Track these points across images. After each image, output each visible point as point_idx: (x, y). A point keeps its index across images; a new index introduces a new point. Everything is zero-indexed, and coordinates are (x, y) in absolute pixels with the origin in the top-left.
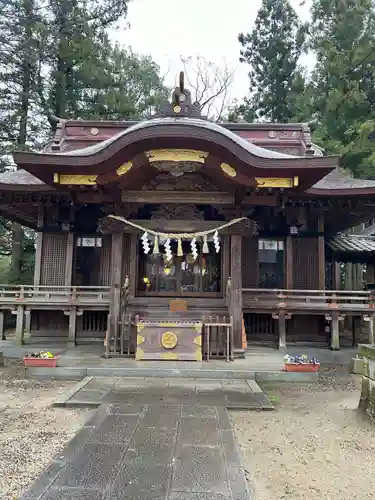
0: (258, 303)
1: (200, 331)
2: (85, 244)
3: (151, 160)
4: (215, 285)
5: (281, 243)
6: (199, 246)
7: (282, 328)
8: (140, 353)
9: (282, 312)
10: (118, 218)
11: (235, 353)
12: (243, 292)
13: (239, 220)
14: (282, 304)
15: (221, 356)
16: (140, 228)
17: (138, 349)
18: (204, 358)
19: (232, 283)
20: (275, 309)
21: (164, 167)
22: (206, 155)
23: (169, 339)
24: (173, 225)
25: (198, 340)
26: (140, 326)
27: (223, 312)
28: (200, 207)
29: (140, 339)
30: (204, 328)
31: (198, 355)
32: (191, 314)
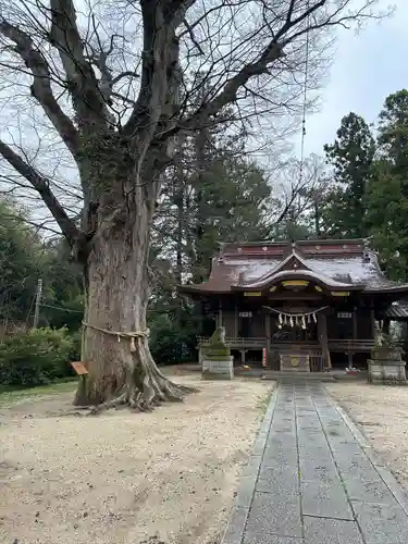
0: (339, 347)
1: (308, 359)
2: (243, 316)
3: (284, 285)
4: (315, 338)
5: (350, 314)
6: (306, 319)
7: (350, 358)
8: (282, 368)
9: (350, 351)
10: (267, 307)
11: (325, 369)
12: (328, 341)
13: (325, 307)
14: (349, 348)
15: (319, 370)
16: (278, 311)
17: (281, 366)
18: (311, 371)
19: (323, 337)
20: (347, 350)
21: (290, 288)
22: (308, 283)
23: (295, 362)
24: (292, 310)
25: (308, 363)
26: (281, 356)
27: (319, 351)
28: (306, 301)
29: (282, 362)
30: (310, 358)
31: (308, 369)
32: (303, 351)
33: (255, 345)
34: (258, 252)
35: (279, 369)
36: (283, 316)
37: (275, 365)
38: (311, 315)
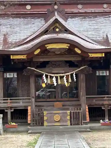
1: (69, 114)
2: (8, 76)
3: (47, 48)
4: (76, 96)
5: (108, 72)
8: (45, 124)
9: (106, 106)
10: (32, 68)
11: (83, 123)
12: (87, 98)
13: (84, 67)
15: (78, 124)
16: (42, 72)
17: (45, 122)
18: (71, 125)
20: (103, 105)
21: (53, 50)
22: (69, 45)
23: (57, 118)
25: (69, 117)
26: (45, 113)
27: (79, 106)
28: (67, 62)
29: (45, 118)
30: (70, 113)
31: (69, 123)
32: (64, 108)
33: (20, 104)
34: (22, 11)
35: (42, 125)
36: (47, 76)
37: (39, 121)
38: (72, 75)
